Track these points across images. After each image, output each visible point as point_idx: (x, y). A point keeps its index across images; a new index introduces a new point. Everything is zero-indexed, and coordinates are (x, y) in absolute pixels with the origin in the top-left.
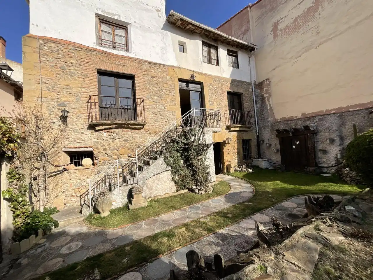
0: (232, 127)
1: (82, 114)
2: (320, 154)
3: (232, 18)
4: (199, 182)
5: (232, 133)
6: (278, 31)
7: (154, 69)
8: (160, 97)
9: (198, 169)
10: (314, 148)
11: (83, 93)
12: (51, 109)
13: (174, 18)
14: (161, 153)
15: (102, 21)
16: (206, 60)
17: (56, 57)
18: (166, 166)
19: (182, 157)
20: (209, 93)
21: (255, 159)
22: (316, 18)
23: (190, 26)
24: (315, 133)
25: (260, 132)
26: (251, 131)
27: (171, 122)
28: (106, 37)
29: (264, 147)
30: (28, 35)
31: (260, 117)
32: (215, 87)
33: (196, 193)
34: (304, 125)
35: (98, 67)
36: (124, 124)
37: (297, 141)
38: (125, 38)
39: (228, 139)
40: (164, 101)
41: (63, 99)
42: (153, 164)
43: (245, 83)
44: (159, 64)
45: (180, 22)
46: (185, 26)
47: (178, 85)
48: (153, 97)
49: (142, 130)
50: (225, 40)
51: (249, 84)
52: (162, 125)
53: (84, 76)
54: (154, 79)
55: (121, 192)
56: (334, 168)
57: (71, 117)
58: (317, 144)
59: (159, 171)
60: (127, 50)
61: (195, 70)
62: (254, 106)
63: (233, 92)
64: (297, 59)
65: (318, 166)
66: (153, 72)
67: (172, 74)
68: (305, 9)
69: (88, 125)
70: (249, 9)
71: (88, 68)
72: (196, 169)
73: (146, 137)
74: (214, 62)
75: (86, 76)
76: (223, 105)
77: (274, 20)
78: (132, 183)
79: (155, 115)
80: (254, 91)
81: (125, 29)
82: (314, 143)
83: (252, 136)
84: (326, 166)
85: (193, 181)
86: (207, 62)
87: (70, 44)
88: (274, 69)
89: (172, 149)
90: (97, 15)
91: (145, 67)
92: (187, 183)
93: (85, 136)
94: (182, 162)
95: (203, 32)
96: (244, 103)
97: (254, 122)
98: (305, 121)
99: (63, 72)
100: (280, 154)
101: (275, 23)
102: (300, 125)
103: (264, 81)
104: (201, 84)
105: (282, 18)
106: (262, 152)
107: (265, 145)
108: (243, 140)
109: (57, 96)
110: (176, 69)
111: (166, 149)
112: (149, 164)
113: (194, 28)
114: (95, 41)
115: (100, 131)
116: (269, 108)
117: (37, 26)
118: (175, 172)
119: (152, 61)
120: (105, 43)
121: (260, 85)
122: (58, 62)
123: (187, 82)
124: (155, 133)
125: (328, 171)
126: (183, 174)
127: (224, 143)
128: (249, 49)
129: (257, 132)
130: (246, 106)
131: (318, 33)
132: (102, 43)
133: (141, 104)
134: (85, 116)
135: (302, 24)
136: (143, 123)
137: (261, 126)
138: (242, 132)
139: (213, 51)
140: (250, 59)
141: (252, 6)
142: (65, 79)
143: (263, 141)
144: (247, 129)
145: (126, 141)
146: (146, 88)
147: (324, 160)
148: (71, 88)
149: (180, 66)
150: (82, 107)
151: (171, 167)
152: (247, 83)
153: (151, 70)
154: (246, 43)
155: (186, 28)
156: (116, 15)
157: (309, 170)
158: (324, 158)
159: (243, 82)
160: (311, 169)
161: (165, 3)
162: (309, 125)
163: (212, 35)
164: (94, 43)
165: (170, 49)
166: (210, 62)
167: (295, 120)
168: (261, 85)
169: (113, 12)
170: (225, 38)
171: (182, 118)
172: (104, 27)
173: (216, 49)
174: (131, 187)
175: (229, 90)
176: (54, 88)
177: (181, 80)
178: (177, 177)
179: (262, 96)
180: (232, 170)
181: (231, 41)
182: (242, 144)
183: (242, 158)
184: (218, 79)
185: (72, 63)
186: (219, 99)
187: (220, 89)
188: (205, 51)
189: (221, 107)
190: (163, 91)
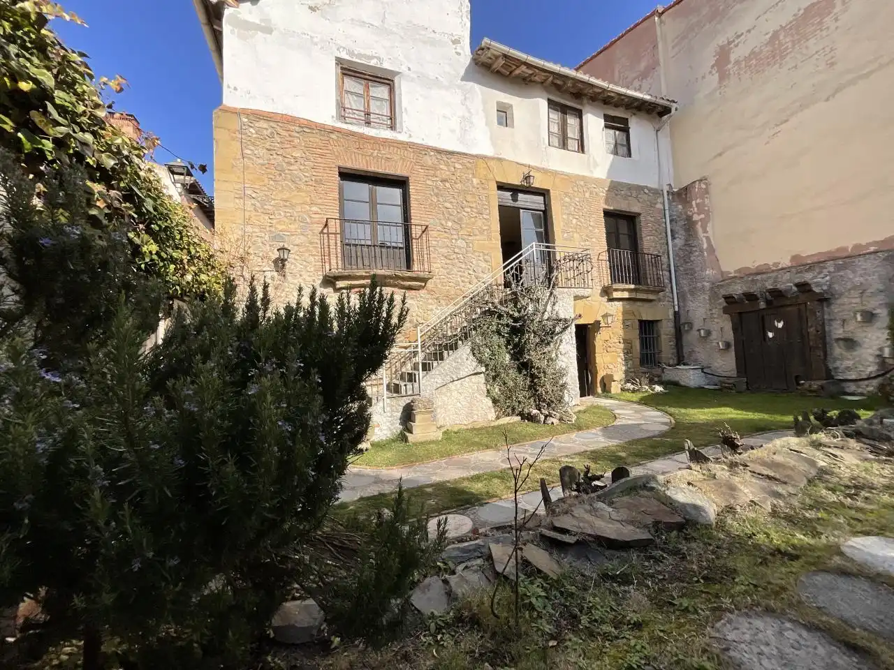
0: (616, 290)
1: (311, 257)
2: (838, 350)
3: (612, 43)
4: (544, 401)
5: (616, 303)
6: (730, 66)
7: (447, 165)
8: (459, 222)
9: (544, 372)
10: (823, 337)
11: (313, 216)
12: (260, 247)
13: (489, 55)
14: (466, 336)
16: (555, 141)
17: (268, 147)
18: (475, 364)
19: (507, 348)
20: (562, 214)
21: (670, 366)
22: (828, 28)
23: (524, 68)
24: (824, 300)
25: (681, 304)
26: (660, 300)
27: (481, 275)
28: (352, 102)
29: (690, 338)
30: (220, 107)
31: (681, 269)
32: (577, 199)
33: (539, 422)
34: (797, 281)
35: (341, 164)
36: (390, 277)
37: (779, 322)
38: (388, 103)
39: (605, 316)
40: (467, 232)
41: (280, 227)
42: (451, 358)
43: (646, 191)
44: (458, 153)
45: (501, 62)
46: (510, 69)
47: (496, 198)
48: (443, 222)
49: (422, 292)
50: (600, 93)
51: (657, 193)
52: (463, 281)
53: (316, 181)
54: (448, 185)
55: (388, 409)
56: (875, 382)
57: (293, 261)
58: (830, 325)
59: (462, 374)
60: (393, 127)
61: (532, 164)
62: (667, 244)
63: (618, 211)
64: (779, 129)
65: (832, 377)
66: (444, 171)
67: (482, 172)
68: (799, 10)
69: (321, 277)
70: (656, 18)
71: (322, 165)
72: (539, 373)
73: (430, 307)
74: (573, 144)
75: (319, 182)
76: (594, 240)
77: (721, 40)
78: (410, 392)
79: (448, 261)
80: (667, 208)
81: (389, 84)
82: (823, 323)
83: (661, 312)
84: (854, 377)
85: (532, 399)
86: (557, 145)
87: (292, 120)
88: (720, 155)
89: (488, 328)
90: (339, 61)
91: (429, 160)
92: (519, 402)
94: (508, 357)
95: (551, 79)
96: (644, 235)
97: (666, 281)
98: (801, 272)
99: (280, 175)
100: (733, 353)
101: (722, 48)
102: (787, 283)
103: (695, 182)
104: (544, 193)
105: (739, 33)
106: (686, 350)
107: (694, 333)
108: (641, 322)
109: (269, 221)
110: (491, 163)
111: (475, 329)
112: (442, 359)
113: (530, 72)
114: (334, 113)
116: (705, 246)
117: (235, 89)
118: (494, 378)
119: (442, 147)
120: (351, 116)
121: (682, 195)
122: (271, 157)
123: (515, 190)
124: (449, 298)
125: (860, 390)
126: (511, 384)
127: (597, 325)
128: (656, 111)
129: (676, 303)
130: (649, 242)
131: (832, 64)
132: (347, 115)
133: (421, 236)
134: (315, 261)
135: (790, 45)
136: (426, 275)
137: (686, 289)
138: (639, 304)
139: (572, 121)
140: (659, 133)
141: (663, 13)
142: (283, 189)
143: (691, 325)
144: (651, 297)
146: (431, 205)
147: (849, 363)
148: (293, 206)
149: (500, 156)
150: (311, 243)
151: (487, 366)
152: (650, 189)
153: (441, 166)
154: (647, 97)
155: (514, 74)
156: (372, 57)
157: (810, 386)
158: (848, 359)
159: (640, 189)
160: (815, 385)
161: (468, 24)
162: (810, 282)
163: (569, 84)
164: (333, 117)
165: (479, 121)
166: (564, 144)
167: (773, 271)
168: (686, 194)
169: (368, 53)
170: (601, 88)
171: (505, 267)
172: (350, 84)
173: (579, 114)
174: (407, 400)
175: (606, 207)
176: (265, 207)
177: (501, 187)
178: (497, 390)
179: (689, 219)
180: (615, 388)
181: (612, 95)
182: (638, 332)
183: (637, 361)
184: (582, 183)
185: (295, 158)
186: (584, 227)
187: (588, 205)
188: (554, 121)
189: (590, 244)
190: (466, 209)
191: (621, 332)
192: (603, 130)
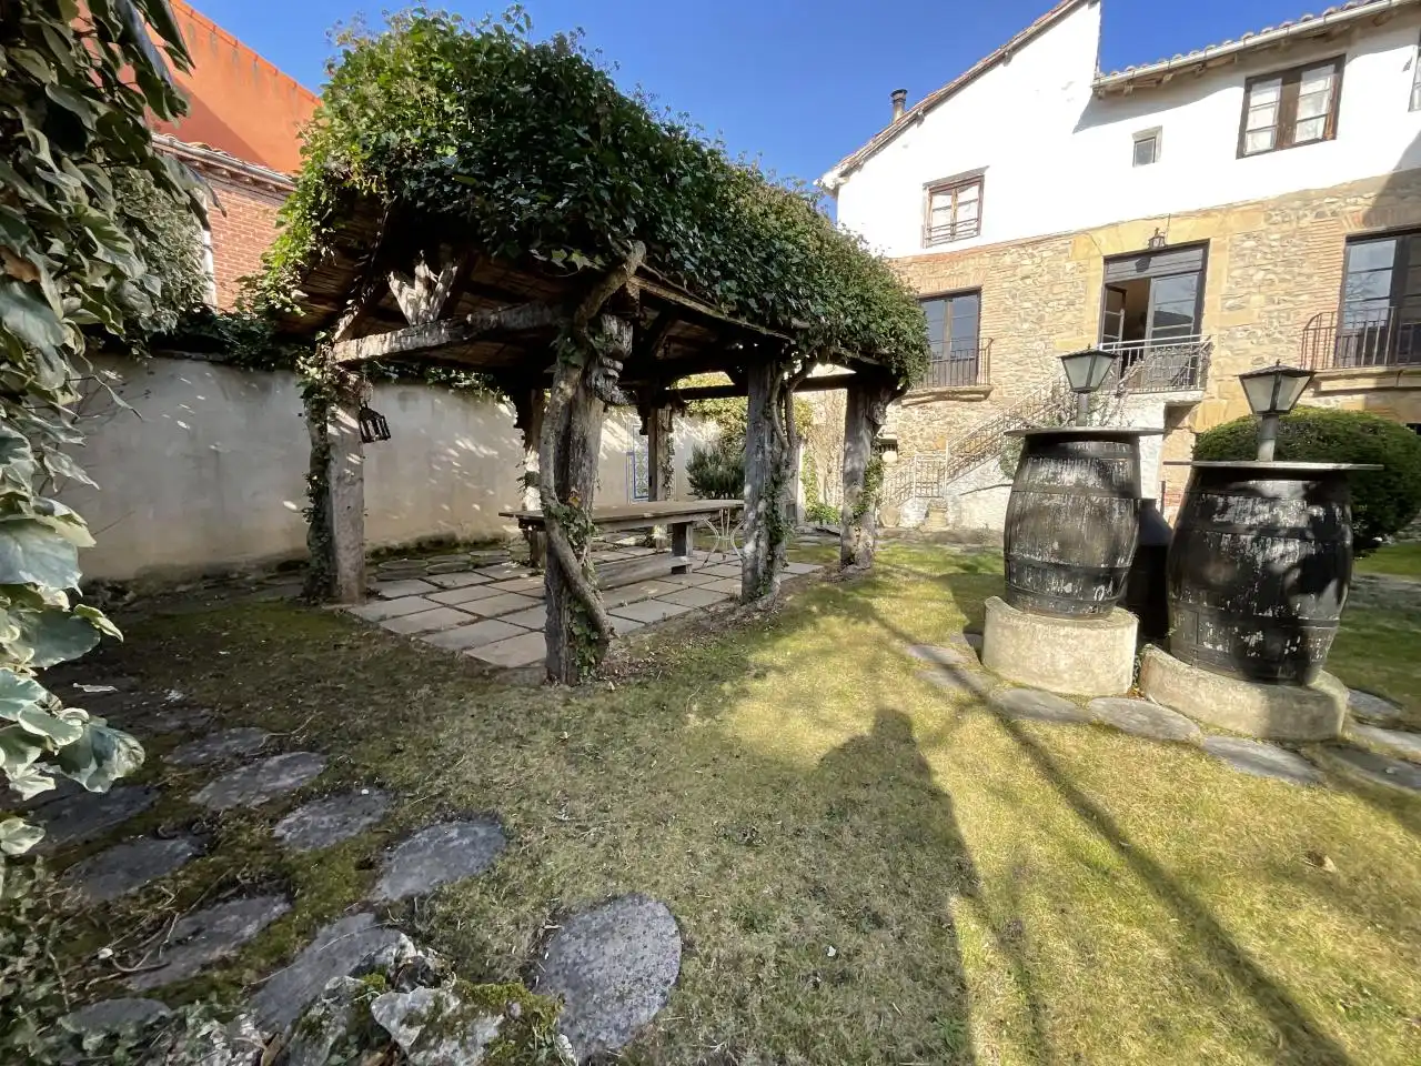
7: (1033, 256)
8: (1038, 321)
15: (934, 190)
18: (1002, 476)
20: (1230, 270)
28: (939, 219)
36: (948, 393)
38: (976, 204)
40: (1047, 330)
42: (977, 469)
44: (1049, 238)
45: (1128, 88)
47: (1099, 277)
48: (1019, 325)
49: (984, 403)
54: (1028, 281)
59: (987, 485)
60: (978, 232)
66: (1027, 266)
67: (1083, 251)
74: (1308, 130)
79: (1019, 367)
81: (979, 182)
86: (1267, 146)
104: (1196, 246)
110: (1098, 235)
112: (968, 469)
114: (918, 239)
119: (1028, 237)
120: (937, 235)
123: (1144, 256)
132: (932, 236)
133: (988, 347)
136: (987, 388)
139: (1313, 86)
145: (949, 423)
146: (1005, 310)
153: (1023, 262)
164: (916, 244)
166: (1284, 140)
173: (1337, 65)
175: (1362, 229)
177: (1113, 260)
184: (1297, 204)
186: (1283, 280)
187: (1304, 239)
188: (1264, 106)
189: (1291, 306)
190: (1051, 304)
192: (1407, 67)
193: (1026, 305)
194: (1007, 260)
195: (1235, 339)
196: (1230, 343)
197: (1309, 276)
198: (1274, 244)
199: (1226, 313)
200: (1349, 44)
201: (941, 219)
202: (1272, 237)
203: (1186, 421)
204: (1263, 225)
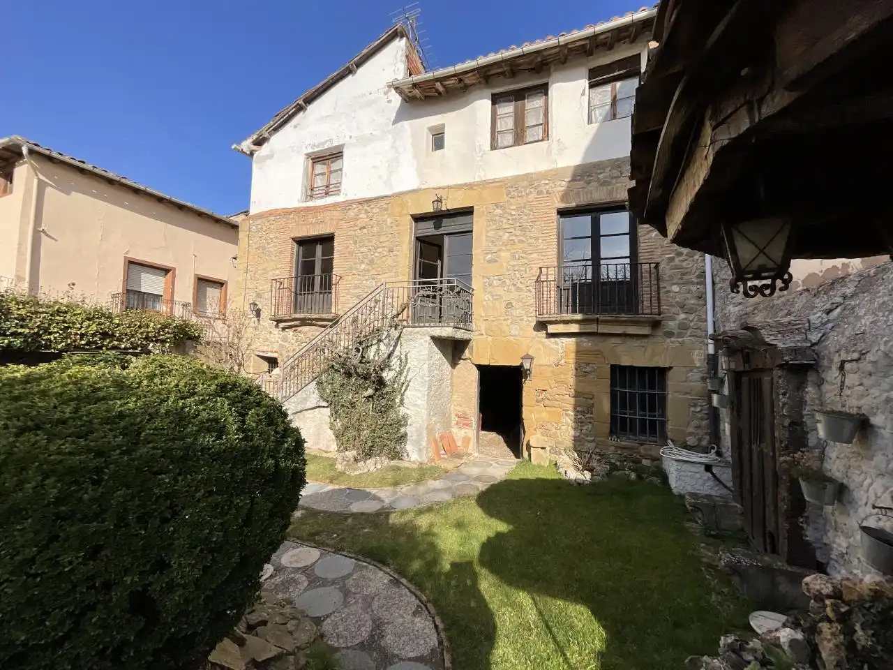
7: (367, 212)
15: (316, 160)
16: (508, 139)
17: (260, 236)
18: (318, 398)
20: (488, 232)
40: (376, 271)
41: (261, 288)
44: (376, 198)
46: (433, 90)
48: (358, 266)
54: (365, 231)
57: (264, 310)
59: (308, 405)
63: (577, 206)
66: (364, 219)
67: (398, 210)
71: (284, 240)
74: (533, 134)
75: (281, 252)
76: (534, 256)
81: (341, 156)
83: (671, 355)
87: (272, 213)
93: (272, 336)
99: (264, 252)
108: (613, 367)
109: (256, 284)
110: (406, 198)
114: (300, 197)
115: (287, 330)
118: (336, 414)
119: (363, 197)
120: (317, 193)
122: (261, 242)
123: (435, 218)
130: (653, 242)
132: (315, 193)
133: (338, 282)
138: (614, 340)
139: (533, 105)
146: (349, 253)
151: (328, 401)
153: (361, 216)
155: (440, 91)
156: (325, 142)
164: (298, 200)
166: (519, 139)
173: (545, 90)
175: (562, 205)
176: (255, 276)
177: (419, 218)
180: (538, 457)
182: (609, 382)
183: (606, 428)
184: (525, 183)
185: (271, 239)
186: (521, 241)
187: (531, 210)
188: (506, 115)
189: (526, 261)
190: (378, 250)
191: (572, 381)
192: (583, 94)
193: (362, 250)
194: (351, 213)
195: (494, 287)
196: (489, 289)
197: (537, 239)
198: (513, 213)
199: (486, 265)
200: (549, 75)
201: (319, 182)
202: (512, 208)
203: (467, 353)
204: (507, 199)
